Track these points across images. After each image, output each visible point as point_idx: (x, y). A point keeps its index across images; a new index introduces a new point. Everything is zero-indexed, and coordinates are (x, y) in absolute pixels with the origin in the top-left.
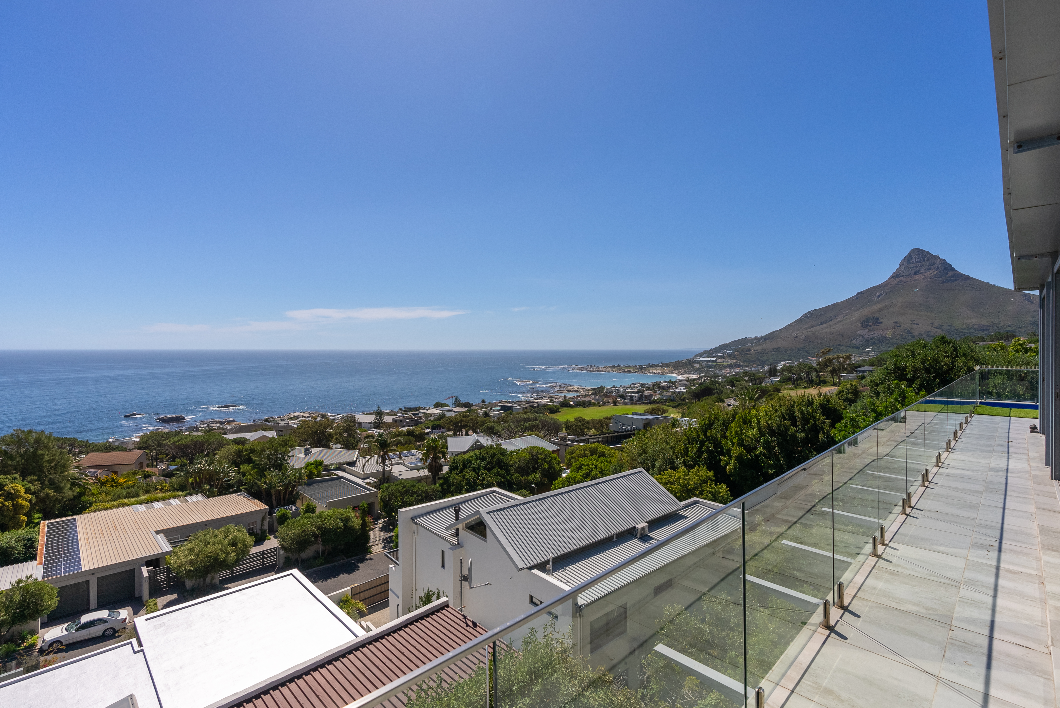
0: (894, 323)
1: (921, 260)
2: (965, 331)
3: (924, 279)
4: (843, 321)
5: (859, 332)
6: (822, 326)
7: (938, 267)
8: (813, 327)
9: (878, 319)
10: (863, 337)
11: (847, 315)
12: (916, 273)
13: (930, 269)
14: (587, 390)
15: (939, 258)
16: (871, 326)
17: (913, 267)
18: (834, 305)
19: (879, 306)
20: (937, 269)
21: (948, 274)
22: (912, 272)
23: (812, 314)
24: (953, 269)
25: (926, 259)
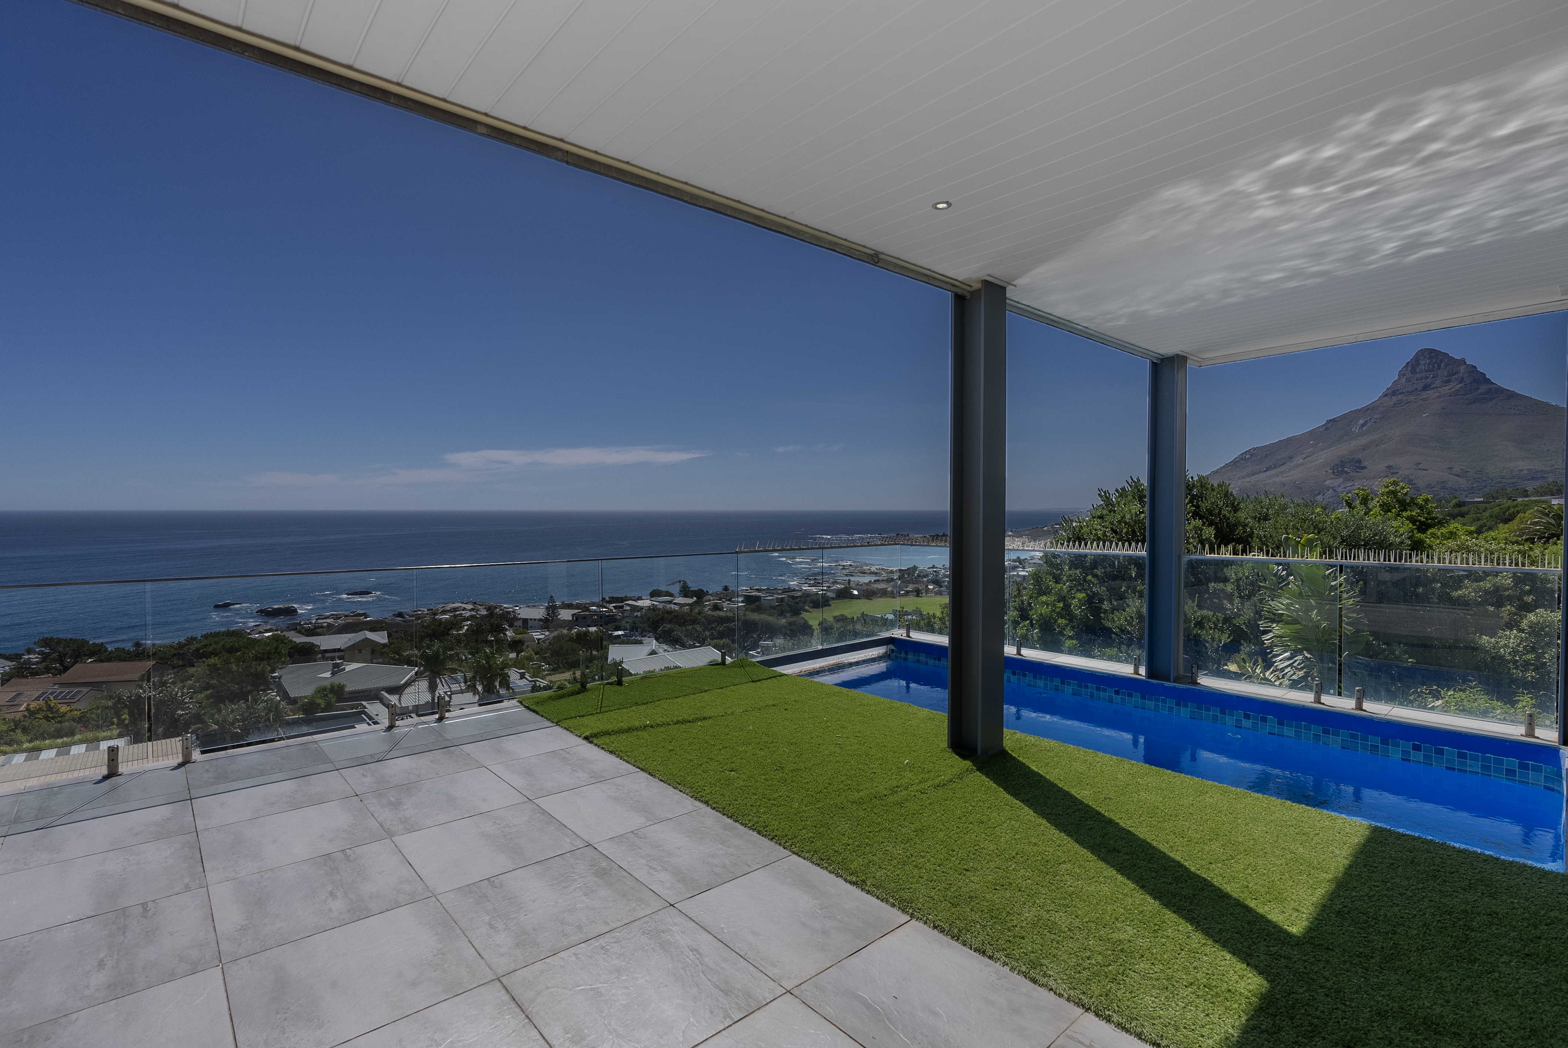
0: (1387, 467)
1: (1434, 367)
2: (1505, 480)
3: (1438, 397)
4: (1302, 464)
5: (1328, 483)
6: (1268, 473)
7: (1462, 378)
8: (1254, 474)
9: (1359, 461)
10: (1334, 490)
11: (1309, 456)
12: (1426, 388)
13: (1449, 381)
14: (892, 572)
15: (1465, 363)
16: (1347, 473)
17: (1421, 379)
18: (1289, 440)
19: (1363, 441)
20: (1462, 380)
21: (1479, 389)
22: (1420, 386)
23: (1252, 455)
24: (1488, 381)
25: (1442, 365)
